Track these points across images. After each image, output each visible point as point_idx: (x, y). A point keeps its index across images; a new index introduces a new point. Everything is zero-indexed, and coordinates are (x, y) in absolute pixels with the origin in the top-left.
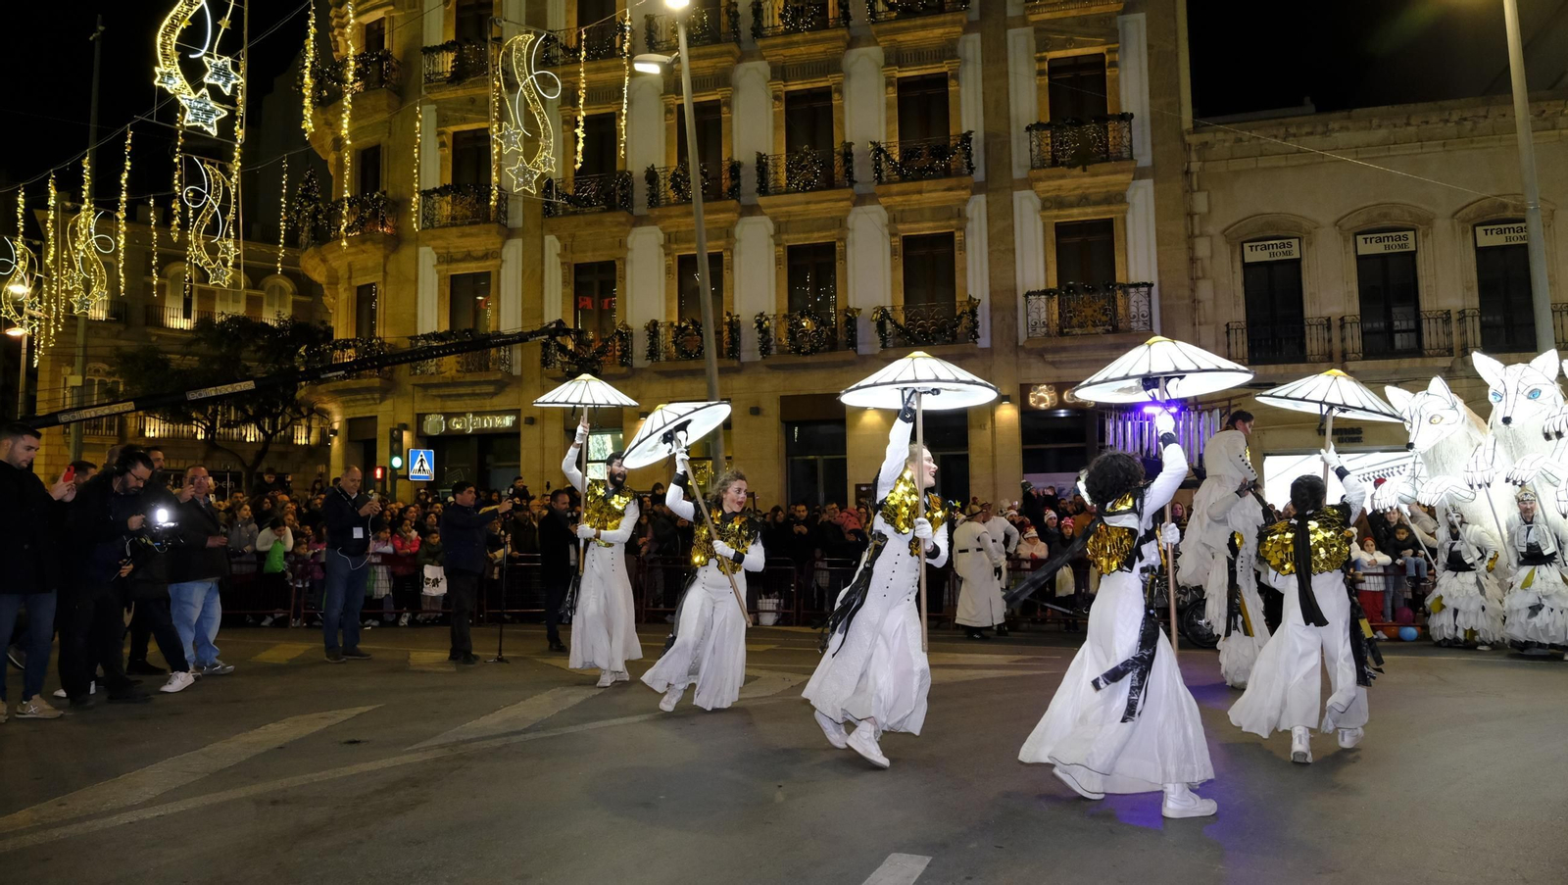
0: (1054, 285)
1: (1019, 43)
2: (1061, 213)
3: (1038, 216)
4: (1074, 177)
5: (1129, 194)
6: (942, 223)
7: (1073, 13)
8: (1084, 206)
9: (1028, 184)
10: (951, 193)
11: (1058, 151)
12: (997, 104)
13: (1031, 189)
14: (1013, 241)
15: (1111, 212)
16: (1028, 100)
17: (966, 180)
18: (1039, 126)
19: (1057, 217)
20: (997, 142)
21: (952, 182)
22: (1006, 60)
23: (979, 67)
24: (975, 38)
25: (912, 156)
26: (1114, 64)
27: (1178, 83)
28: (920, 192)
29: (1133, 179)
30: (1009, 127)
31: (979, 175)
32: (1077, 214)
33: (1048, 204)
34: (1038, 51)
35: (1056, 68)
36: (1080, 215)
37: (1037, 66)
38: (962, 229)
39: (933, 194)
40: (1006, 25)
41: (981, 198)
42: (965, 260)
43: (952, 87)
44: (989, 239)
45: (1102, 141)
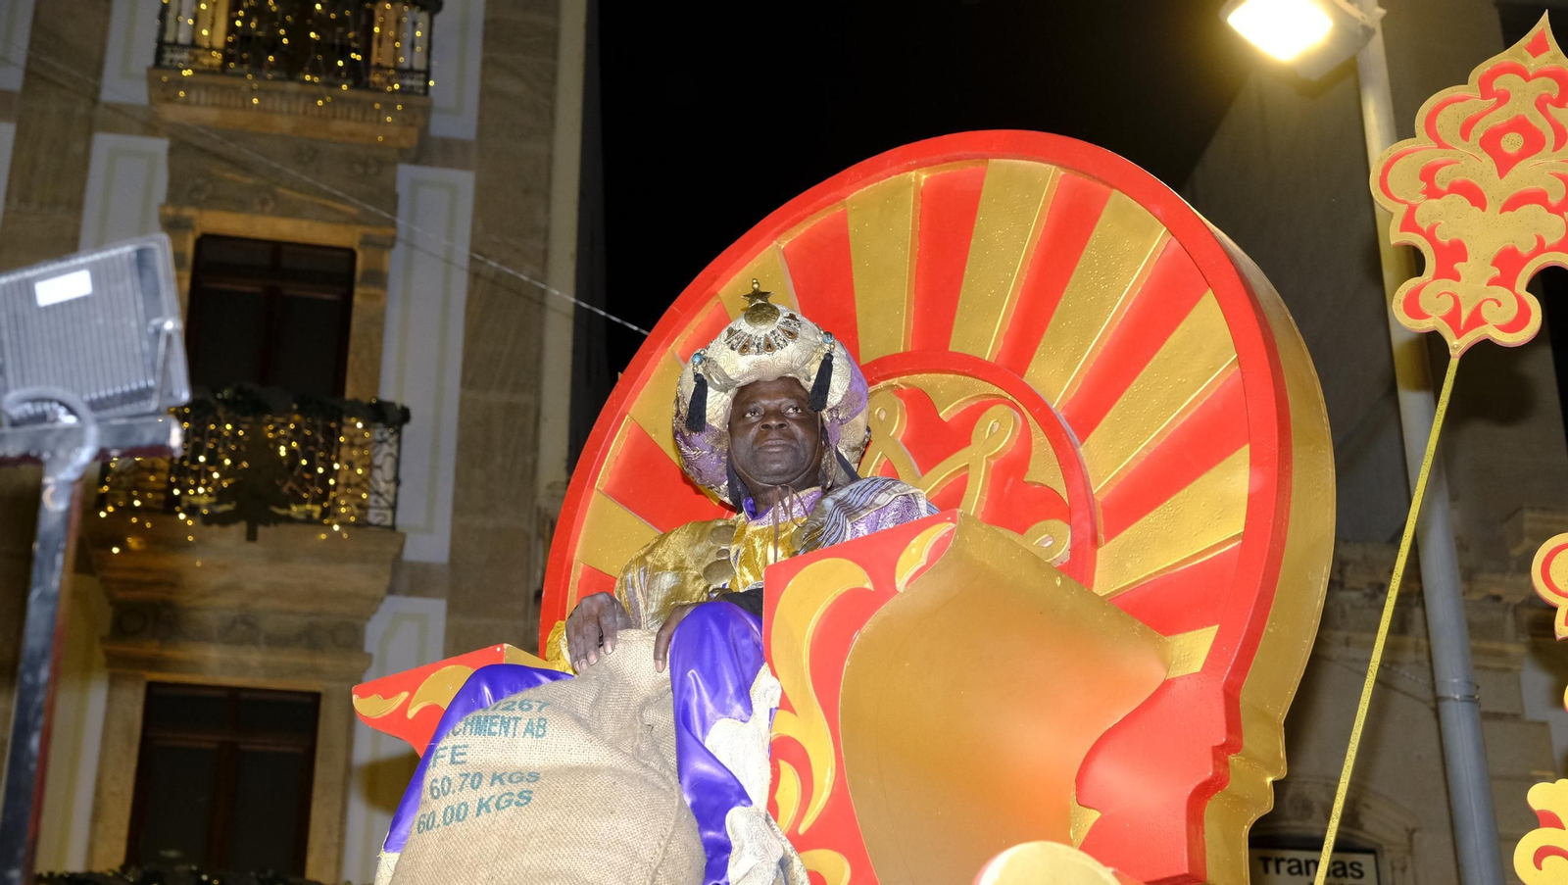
1: (125, 174)
2: (168, 652)
3: (98, 657)
4: (218, 553)
5: (374, 632)
8: (240, 642)
13: (88, 568)
15: (316, 672)
19: (153, 665)
26: (378, 278)
27: (539, 360)
29: (391, 591)
32: (213, 666)
35: (216, 260)
36: (226, 667)
40: (96, 119)
45: (311, 468)
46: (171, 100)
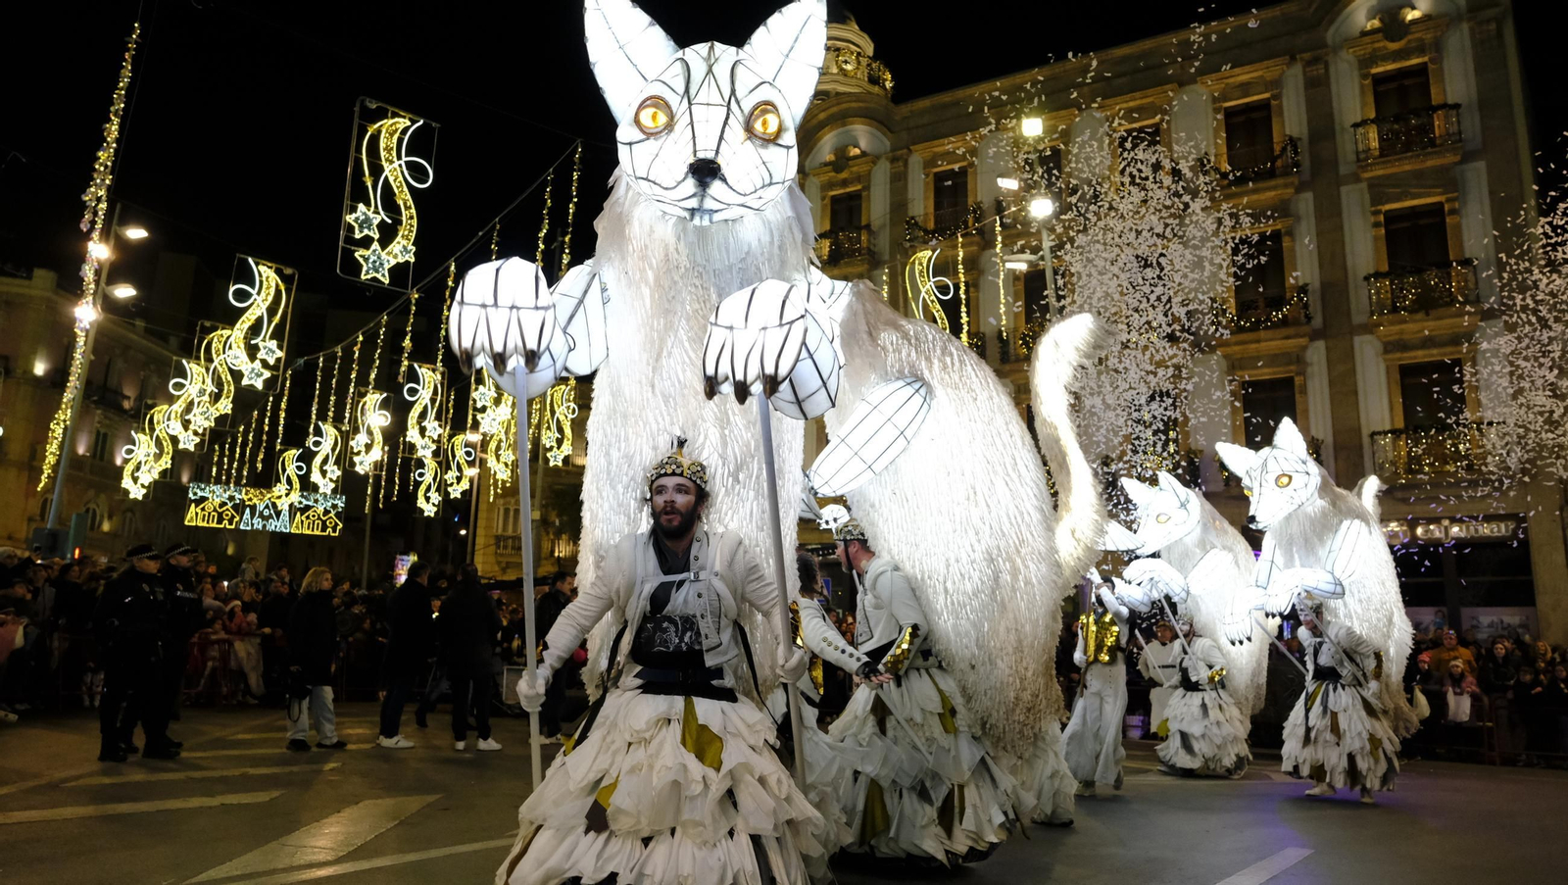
0: (1400, 424)
1: (1353, 200)
2: (1405, 355)
3: (1380, 359)
4: (1416, 321)
5: (1477, 334)
6: (1281, 369)
7: (1407, 168)
8: (1429, 348)
9: (1369, 329)
10: (1290, 341)
11: (1399, 297)
12: (1332, 254)
13: (1371, 333)
14: (1355, 384)
15: (1458, 353)
16: (1364, 249)
17: (1306, 329)
18: (1378, 275)
19: (1400, 359)
20: (1335, 289)
21: (1291, 331)
22: (1339, 214)
23: (1313, 220)
24: (1308, 197)
25: (1249, 308)
26: (1454, 212)
28: (1258, 341)
29: (1481, 320)
30: (1346, 277)
31: (1318, 322)
32: (1420, 356)
33: (1389, 347)
34: (1373, 205)
35: (1391, 218)
36: (1425, 356)
37: (1372, 219)
38: (1302, 373)
39: (1272, 343)
40: (1339, 182)
41: (1321, 344)
42: (1306, 403)
43: (1286, 243)
44: (1330, 381)
45: (1444, 286)
46: (1366, 171)
